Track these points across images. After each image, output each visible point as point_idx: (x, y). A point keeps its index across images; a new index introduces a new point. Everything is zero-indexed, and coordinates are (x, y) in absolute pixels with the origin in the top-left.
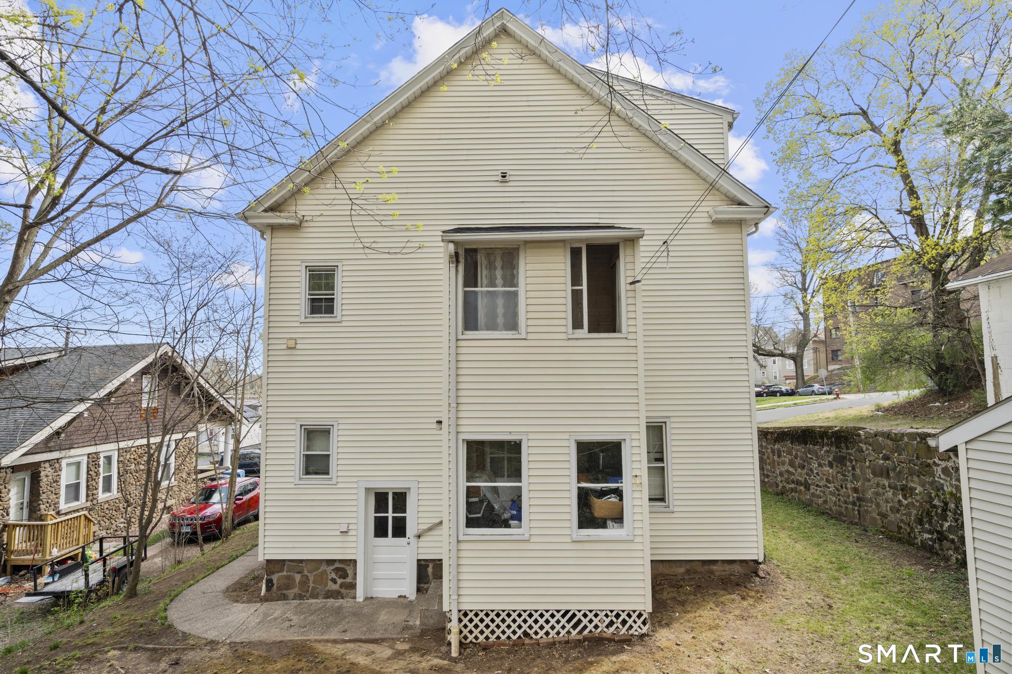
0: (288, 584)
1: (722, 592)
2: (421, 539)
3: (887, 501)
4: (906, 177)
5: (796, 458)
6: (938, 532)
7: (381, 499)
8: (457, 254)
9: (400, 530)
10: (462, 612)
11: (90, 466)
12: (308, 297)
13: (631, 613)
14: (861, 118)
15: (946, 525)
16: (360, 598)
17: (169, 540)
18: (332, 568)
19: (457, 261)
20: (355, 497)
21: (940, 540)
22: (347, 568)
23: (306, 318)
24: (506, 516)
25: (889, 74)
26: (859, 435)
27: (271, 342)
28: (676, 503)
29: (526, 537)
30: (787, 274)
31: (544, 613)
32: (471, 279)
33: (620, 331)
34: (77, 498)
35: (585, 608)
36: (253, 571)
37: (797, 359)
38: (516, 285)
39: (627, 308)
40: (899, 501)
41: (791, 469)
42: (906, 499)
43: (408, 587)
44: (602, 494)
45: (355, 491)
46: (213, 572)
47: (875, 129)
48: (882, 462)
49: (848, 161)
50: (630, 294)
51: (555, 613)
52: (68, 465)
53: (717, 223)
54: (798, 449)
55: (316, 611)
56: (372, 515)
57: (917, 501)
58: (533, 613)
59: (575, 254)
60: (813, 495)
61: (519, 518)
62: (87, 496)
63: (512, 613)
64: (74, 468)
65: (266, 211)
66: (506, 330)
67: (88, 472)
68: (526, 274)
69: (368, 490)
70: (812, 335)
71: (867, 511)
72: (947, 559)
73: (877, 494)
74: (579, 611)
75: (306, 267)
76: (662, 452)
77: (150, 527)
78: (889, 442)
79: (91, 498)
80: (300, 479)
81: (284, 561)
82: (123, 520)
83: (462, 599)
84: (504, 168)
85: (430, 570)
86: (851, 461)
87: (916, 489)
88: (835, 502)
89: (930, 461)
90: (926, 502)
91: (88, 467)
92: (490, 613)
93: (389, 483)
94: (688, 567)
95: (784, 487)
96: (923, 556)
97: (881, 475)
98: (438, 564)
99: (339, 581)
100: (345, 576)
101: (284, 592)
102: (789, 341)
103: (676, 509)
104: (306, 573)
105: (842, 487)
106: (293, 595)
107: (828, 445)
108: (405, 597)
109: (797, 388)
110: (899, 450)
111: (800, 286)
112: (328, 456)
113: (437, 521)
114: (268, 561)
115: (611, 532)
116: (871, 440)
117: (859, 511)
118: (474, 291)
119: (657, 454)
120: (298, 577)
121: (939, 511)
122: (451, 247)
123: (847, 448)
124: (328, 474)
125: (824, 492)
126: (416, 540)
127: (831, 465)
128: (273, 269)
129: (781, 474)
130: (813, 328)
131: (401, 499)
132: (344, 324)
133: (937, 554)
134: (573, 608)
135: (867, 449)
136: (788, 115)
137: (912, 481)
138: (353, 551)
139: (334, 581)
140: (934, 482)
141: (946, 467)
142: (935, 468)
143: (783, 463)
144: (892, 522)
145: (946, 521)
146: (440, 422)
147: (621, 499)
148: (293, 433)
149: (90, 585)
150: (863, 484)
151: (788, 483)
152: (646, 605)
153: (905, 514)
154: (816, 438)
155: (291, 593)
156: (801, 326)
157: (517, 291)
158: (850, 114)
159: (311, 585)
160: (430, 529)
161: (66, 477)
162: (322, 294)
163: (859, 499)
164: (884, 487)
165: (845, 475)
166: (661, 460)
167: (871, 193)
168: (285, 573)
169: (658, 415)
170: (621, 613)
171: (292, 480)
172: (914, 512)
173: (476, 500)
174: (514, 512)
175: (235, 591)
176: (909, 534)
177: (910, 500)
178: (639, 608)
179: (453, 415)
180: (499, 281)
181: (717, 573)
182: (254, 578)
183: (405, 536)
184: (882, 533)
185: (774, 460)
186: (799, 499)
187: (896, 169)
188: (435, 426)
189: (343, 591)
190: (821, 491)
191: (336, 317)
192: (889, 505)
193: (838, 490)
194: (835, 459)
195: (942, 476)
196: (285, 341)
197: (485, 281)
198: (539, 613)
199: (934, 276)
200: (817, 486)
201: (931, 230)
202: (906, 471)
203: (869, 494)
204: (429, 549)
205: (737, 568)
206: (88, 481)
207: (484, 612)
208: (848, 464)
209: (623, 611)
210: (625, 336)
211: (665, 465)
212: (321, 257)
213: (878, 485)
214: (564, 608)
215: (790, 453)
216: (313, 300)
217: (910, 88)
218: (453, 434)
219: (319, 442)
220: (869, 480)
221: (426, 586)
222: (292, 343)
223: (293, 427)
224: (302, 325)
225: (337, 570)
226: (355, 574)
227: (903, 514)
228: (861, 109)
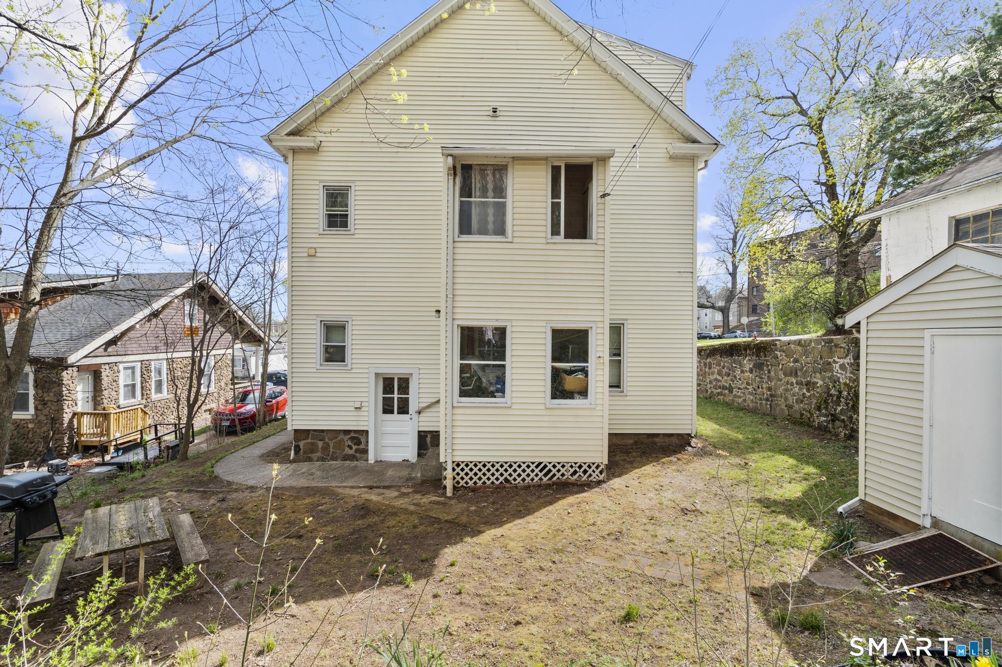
0: (313, 449)
1: (662, 456)
2: (421, 415)
3: (794, 395)
4: (824, 153)
5: (723, 368)
6: (832, 415)
7: (388, 384)
8: (454, 168)
9: (404, 409)
10: (456, 463)
11: (143, 370)
12: (325, 212)
13: (591, 465)
14: (792, 101)
15: (839, 409)
16: (371, 460)
17: (213, 432)
18: (349, 437)
19: (455, 174)
20: (367, 380)
21: (833, 421)
22: (361, 437)
23: (324, 230)
24: (492, 389)
25: (818, 64)
26: (776, 345)
27: (294, 250)
28: (629, 389)
29: (509, 405)
30: (721, 241)
31: (522, 464)
32: (466, 191)
33: (591, 238)
34: (134, 396)
35: (554, 460)
36: (284, 444)
37: (725, 311)
38: (505, 197)
39: (597, 223)
40: (804, 394)
41: (719, 378)
42: (809, 392)
43: (410, 453)
44: (570, 372)
45: (367, 376)
46: (250, 445)
47: (803, 112)
48: (792, 364)
49: (779, 137)
50: (601, 206)
51: (531, 464)
52: (125, 368)
53: (673, 158)
54: (726, 361)
55: (335, 469)
56: (381, 396)
57: (817, 393)
58: (513, 464)
59: (556, 170)
60: (735, 396)
61: (502, 391)
62: (143, 395)
63: (495, 464)
64: (130, 371)
65: (288, 134)
66: (496, 235)
67: (142, 375)
68: (513, 187)
69: (377, 375)
70: (738, 291)
71: (777, 405)
72: (837, 435)
73: (786, 390)
74: (550, 463)
75: (324, 186)
76: (620, 349)
77: (197, 406)
78: (799, 348)
79: (145, 397)
80: (321, 365)
81: (309, 430)
82: (173, 417)
83: (455, 453)
84: (495, 104)
85: (428, 439)
86: (768, 366)
87: (817, 383)
88: (752, 400)
89: (831, 360)
90: (825, 393)
91: (142, 372)
92: (478, 464)
93: (395, 369)
94: (636, 439)
95: (712, 392)
96: (818, 434)
97: (791, 375)
98: (435, 435)
99: (354, 447)
100: (359, 443)
101: (309, 455)
102: (719, 297)
103: (629, 394)
104: (327, 440)
105: (758, 387)
106: (316, 457)
107: (750, 355)
108: (408, 461)
109: (723, 334)
110: (806, 353)
111: (731, 251)
112: (345, 346)
113: (436, 400)
114: (296, 431)
115: (577, 402)
116: (785, 348)
117: (770, 405)
118: (469, 201)
119: (616, 351)
120: (320, 444)
121: (835, 399)
122: (450, 159)
123: (765, 356)
124: (344, 361)
125: (744, 393)
126: (417, 415)
127: (751, 371)
128: (295, 187)
129: (711, 382)
130: (739, 286)
131: (405, 384)
132: (356, 236)
133: (830, 431)
134: (545, 460)
135: (781, 355)
136: (732, 96)
137: (815, 377)
138: (366, 423)
139: (350, 447)
140: (833, 376)
141: (843, 364)
142: (834, 365)
143: (713, 374)
144: (796, 411)
145: (840, 406)
146: (438, 311)
147: (587, 376)
148: (314, 327)
149: (149, 458)
150: (776, 384)
151: (716, 389)
152: (602, 458)
153: (807, 404)
154: (741, 350)
155: (315, 456)
156: (730, 285)
157: (505, 202)
158: (783, 97)
159: (331, 450)
160: (428, 407)
161: (123, 379)
162: (338, 211)
163: (771, 396)
164: (792, 384)
165: (761, 378)
166: (619, 355)
167: (795, 166)
168: (309, 440)
169: (618, 317)
170: (583, 464)
171: (314, 365)
172: (814, 401)
173: (468, 375)
174: (499, 386)
175: (268, 456)
176: (809, 418)
177: (812, 392)
178: (598, 461)
179: (450, 304)
180: (490, 193)
181: (658, 444)
182: (284, 449)
183: (408, 413)
184: (788, 420)
185: (705, 372)
186: (724, 400)
187: (817, 146)
188: (434, 314)
189: (358, 455)
190: (742, 392)
191: (350, 230)
192: (795, 398)
193: (755, 390)
194: (754, 366)
195: (839, 371)
196: (306, 250)
197: (478, 193)
198: (517, 464)
199: (840, 236)
200: (739, 388)
201: (841, 198)
202: (811, 369)
203: (780, 391)
204: (427, 423)
205: (674, 440)
206: (142, 383)
207: (473, 463)
208: (765, 368)
209: (585, 463)
210: (595, 242)
211: (621, 358)
212: (336, 177)
213: (787, 383)
214: (538, 460)
215: (719, 365)
216: (330, 216)
217: (833, 77)
218: (450, 320)
219: (335, 335)
220: (781, 380)
221: (425, 452)
222: (312, 252)
223: (314, 322)
224: (320, 236)
225: (352, 439)
226: (368, 442)
227: (805, 404)
228: (793, 94)
